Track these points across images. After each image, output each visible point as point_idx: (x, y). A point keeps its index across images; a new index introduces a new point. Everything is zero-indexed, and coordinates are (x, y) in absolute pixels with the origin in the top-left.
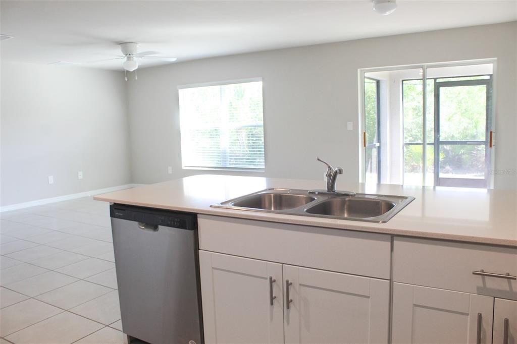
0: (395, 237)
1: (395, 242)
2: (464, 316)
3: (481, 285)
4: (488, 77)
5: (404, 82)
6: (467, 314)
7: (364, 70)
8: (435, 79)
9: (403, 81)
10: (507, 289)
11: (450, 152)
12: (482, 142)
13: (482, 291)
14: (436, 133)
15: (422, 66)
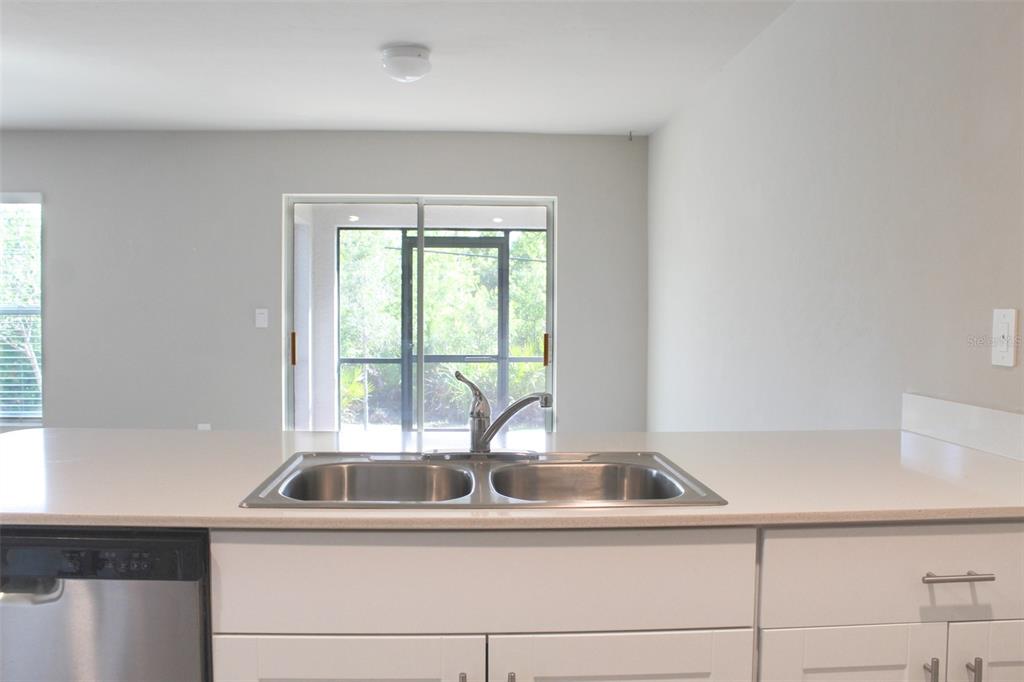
0: (767, 533)
1: (768, 543)
2: (896, 672)
3: (927, 603)
4: (501, 234)
5: (341, 232)
6: (902, 667)
7: (293, 197)
8: (404, 230)
9: (339, 229)
10: (969, 601)
11: (380, 381)
12: (493, 357)
13: (929, 615)
14: (406, 340)
15: (418, 198)
